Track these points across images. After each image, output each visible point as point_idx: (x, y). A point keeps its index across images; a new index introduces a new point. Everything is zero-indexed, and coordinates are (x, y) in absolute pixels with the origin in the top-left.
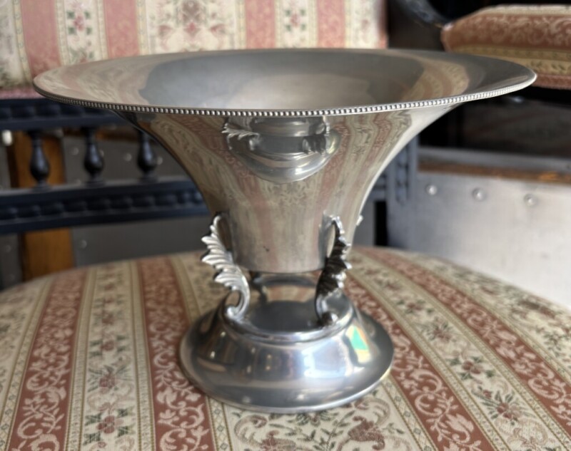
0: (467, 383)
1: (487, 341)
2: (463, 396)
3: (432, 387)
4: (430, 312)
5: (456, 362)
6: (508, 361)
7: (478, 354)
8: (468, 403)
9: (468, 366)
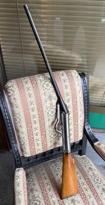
0: (83, 186)
1: (85, 179)
2: (83, 188)
3: (80, 187)
4: (79, 174)
5: (82, 183)
6: (87, 182)
7: (84, 181)
8: (83, 189)
9: (83, 184)
